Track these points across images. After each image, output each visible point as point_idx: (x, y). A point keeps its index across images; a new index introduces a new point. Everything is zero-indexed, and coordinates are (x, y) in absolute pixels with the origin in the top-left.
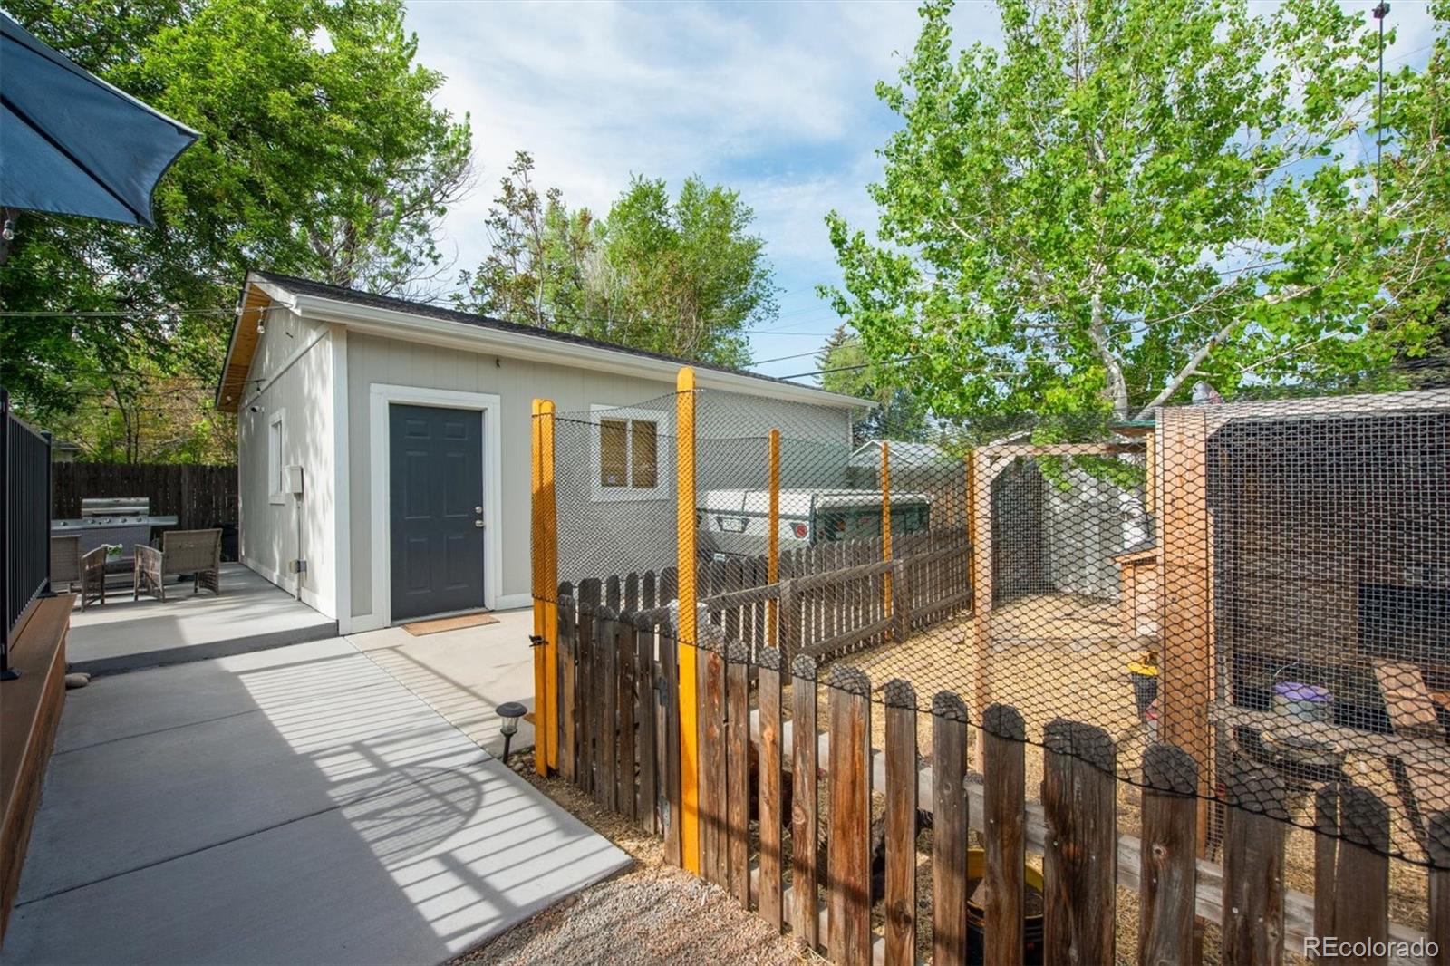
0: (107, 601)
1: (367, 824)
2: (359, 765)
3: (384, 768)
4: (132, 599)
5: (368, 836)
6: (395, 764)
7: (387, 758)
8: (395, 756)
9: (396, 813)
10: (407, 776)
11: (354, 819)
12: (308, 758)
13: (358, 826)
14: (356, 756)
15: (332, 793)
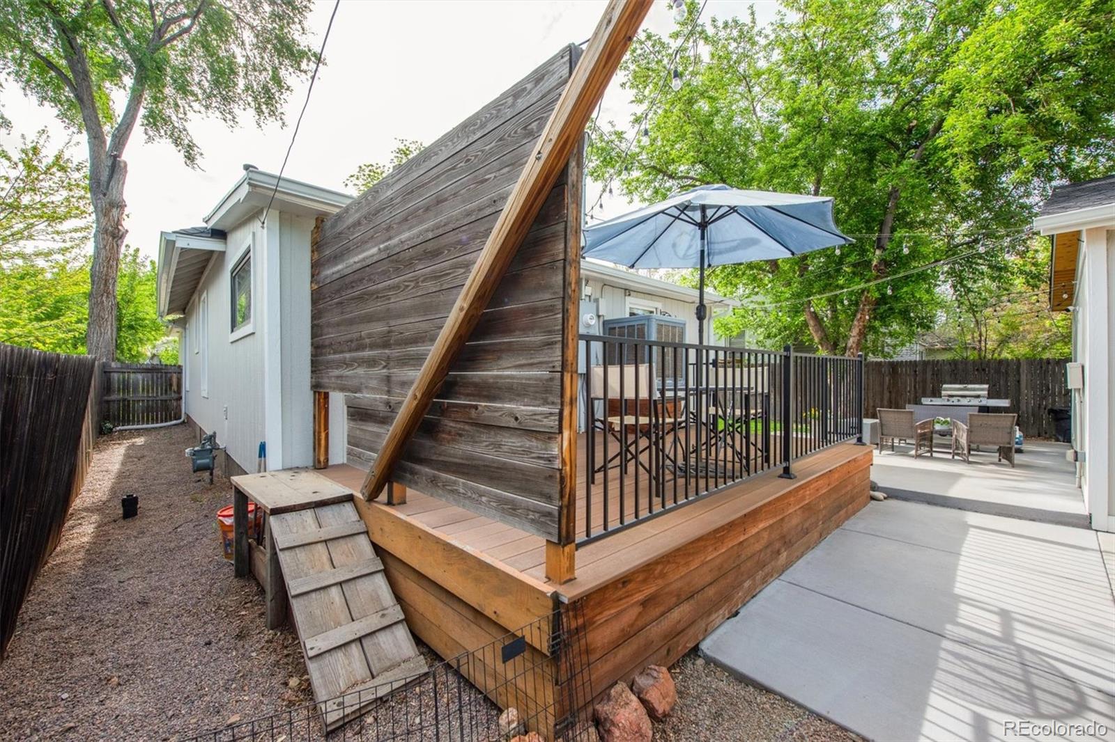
0: (935, 455)
1: (951, 658)
2: (992, 625)
3: (1007, 637)
4: (950, 457)
5: (942, 664)
6: (1018, 641)
7: (1017, 634)
8: (1024, 636)
9: (980, 669)
10: (1020, 655)
11: (944, 650)
12: (959, 599)
13: (943, 654)
14: (996, 618)
15: (949, 627)
